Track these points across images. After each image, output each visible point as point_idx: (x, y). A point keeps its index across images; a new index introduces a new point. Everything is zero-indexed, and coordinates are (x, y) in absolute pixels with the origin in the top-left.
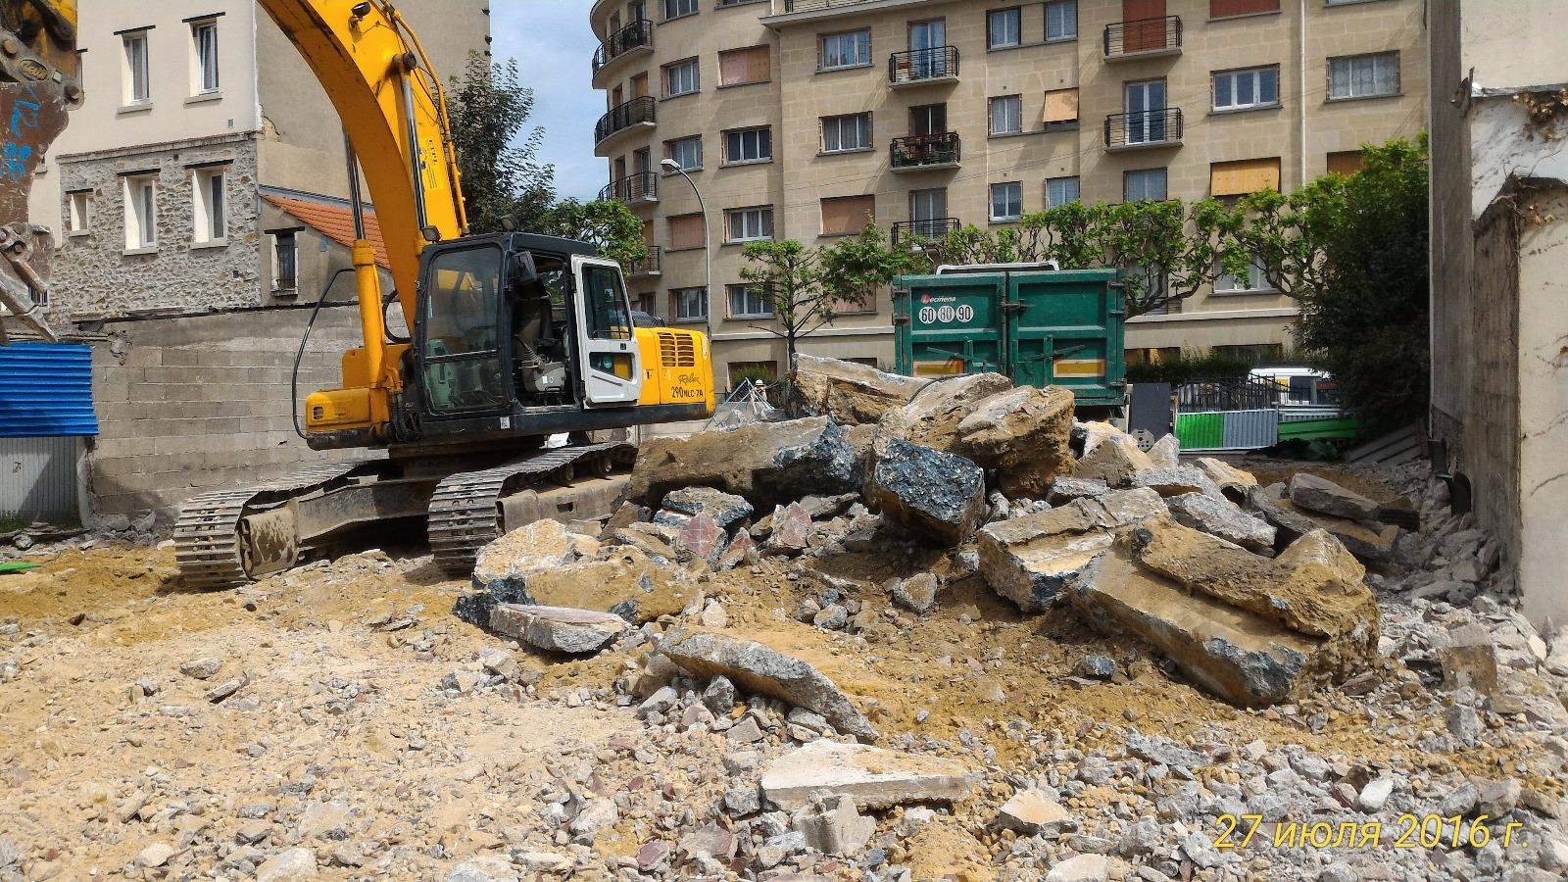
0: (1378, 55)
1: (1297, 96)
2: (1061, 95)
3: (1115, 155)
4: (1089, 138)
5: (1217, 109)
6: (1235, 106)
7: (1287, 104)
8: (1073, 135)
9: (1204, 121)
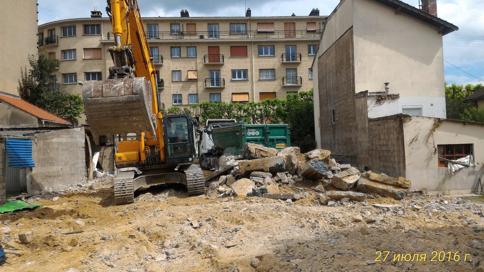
0: (271, 69)
1: (252, 78)
2: (192, 72)
3: (208, 89)
4: (200, 84)
5: (233, 79)
6: (237, 79)
7: (250, 79)
8: (196, 83)
9: (230, 82)
